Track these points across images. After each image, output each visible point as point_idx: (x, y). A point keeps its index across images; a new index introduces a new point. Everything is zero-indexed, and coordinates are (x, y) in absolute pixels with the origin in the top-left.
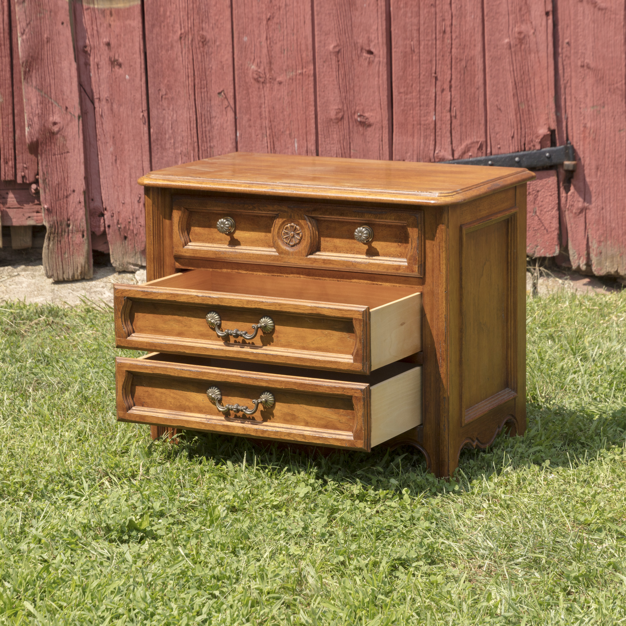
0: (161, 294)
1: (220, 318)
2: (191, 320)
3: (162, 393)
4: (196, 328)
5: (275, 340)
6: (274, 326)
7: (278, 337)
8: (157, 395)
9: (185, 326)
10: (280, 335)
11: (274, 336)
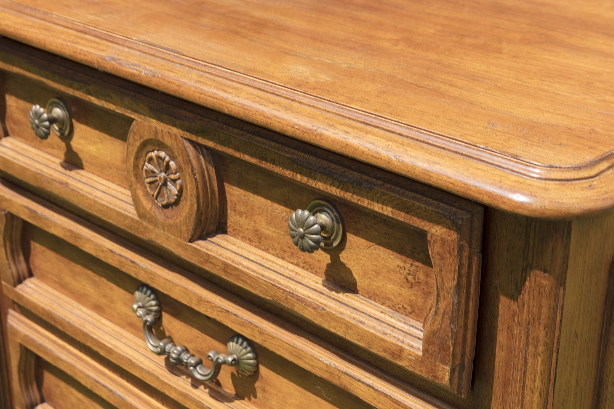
0: (56, 225)
1: (159, 305)
2: (112, 289)
3: (79, 400)
4: (122, 308)
5: (259, 394)
6: (257, 366)
7: (264, 391)
8: (74, 400)
9: (105, 296)
10: (267, 388)
11: (258, 384)
